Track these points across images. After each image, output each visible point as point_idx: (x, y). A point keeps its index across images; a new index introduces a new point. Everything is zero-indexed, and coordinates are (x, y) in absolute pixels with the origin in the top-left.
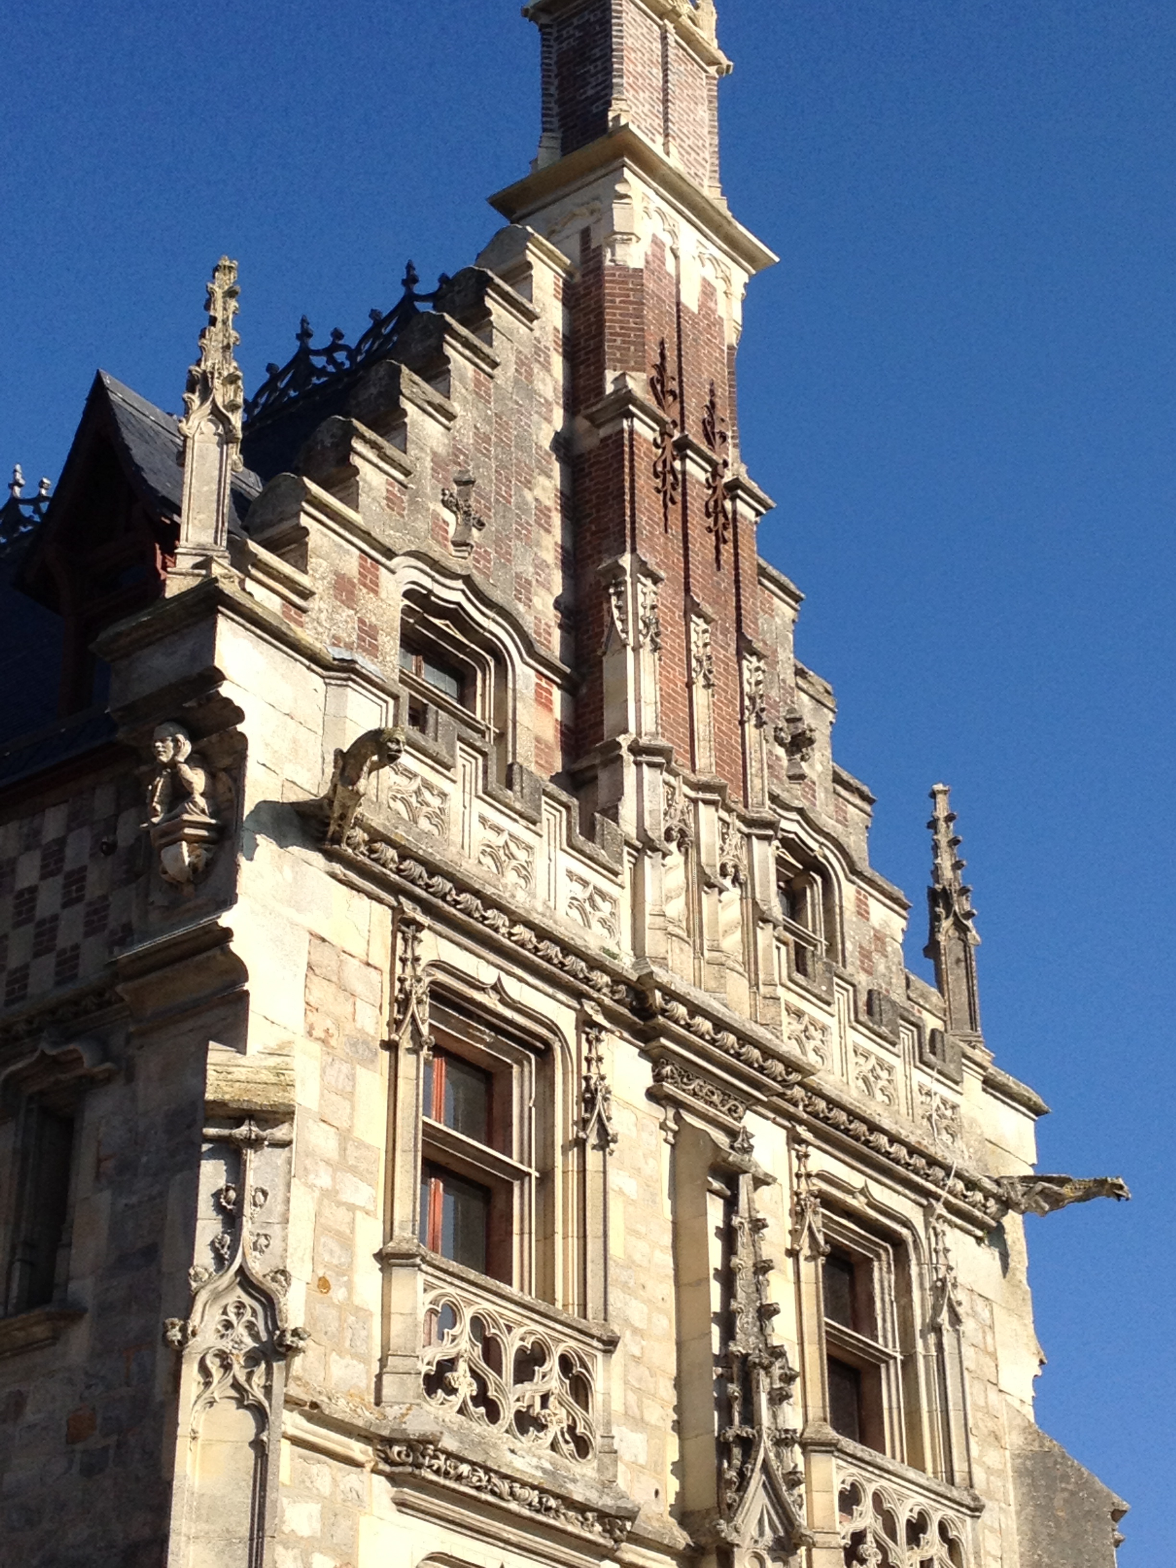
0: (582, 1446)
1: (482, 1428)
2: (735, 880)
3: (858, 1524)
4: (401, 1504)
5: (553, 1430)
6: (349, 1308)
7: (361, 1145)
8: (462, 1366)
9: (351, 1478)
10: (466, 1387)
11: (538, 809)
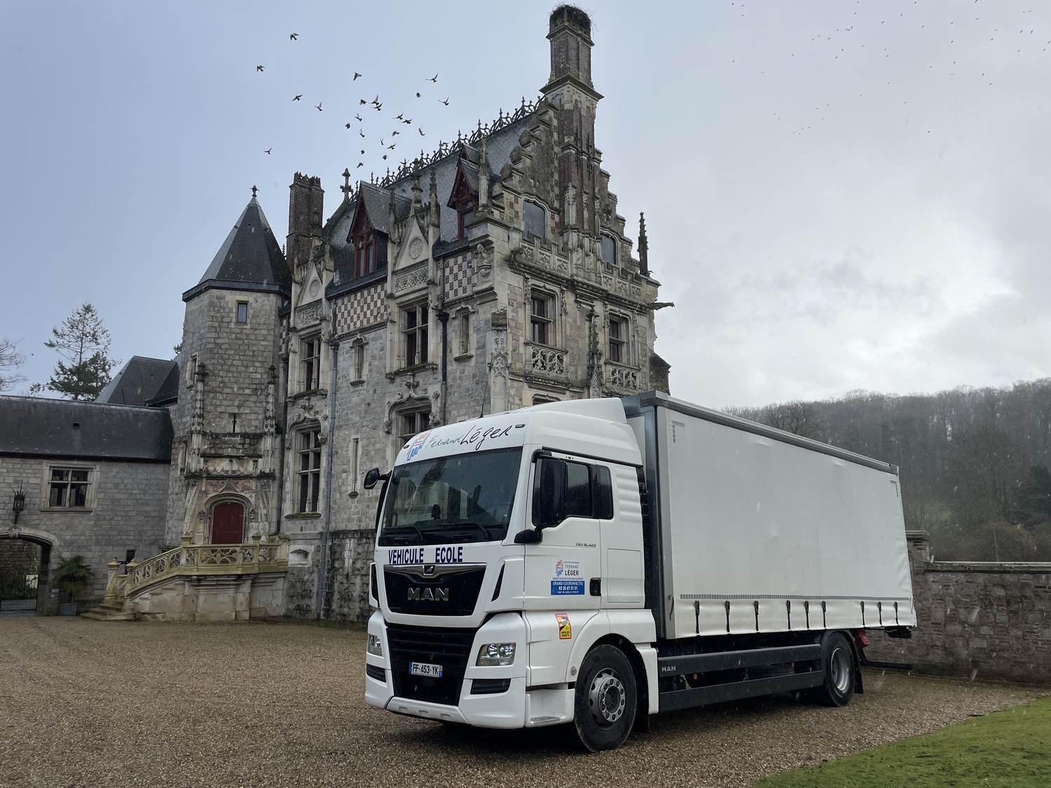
0: (562, 371)
1: (544, 372)
2: (593, 252)
3: (615, 376)
4: (530, 387)
5: (556, 369)
6: (519, 354)
7: (520, 323)
8: (539, 361)
9: (521, 384)
10: (540, 365)
11: (551, 248)
